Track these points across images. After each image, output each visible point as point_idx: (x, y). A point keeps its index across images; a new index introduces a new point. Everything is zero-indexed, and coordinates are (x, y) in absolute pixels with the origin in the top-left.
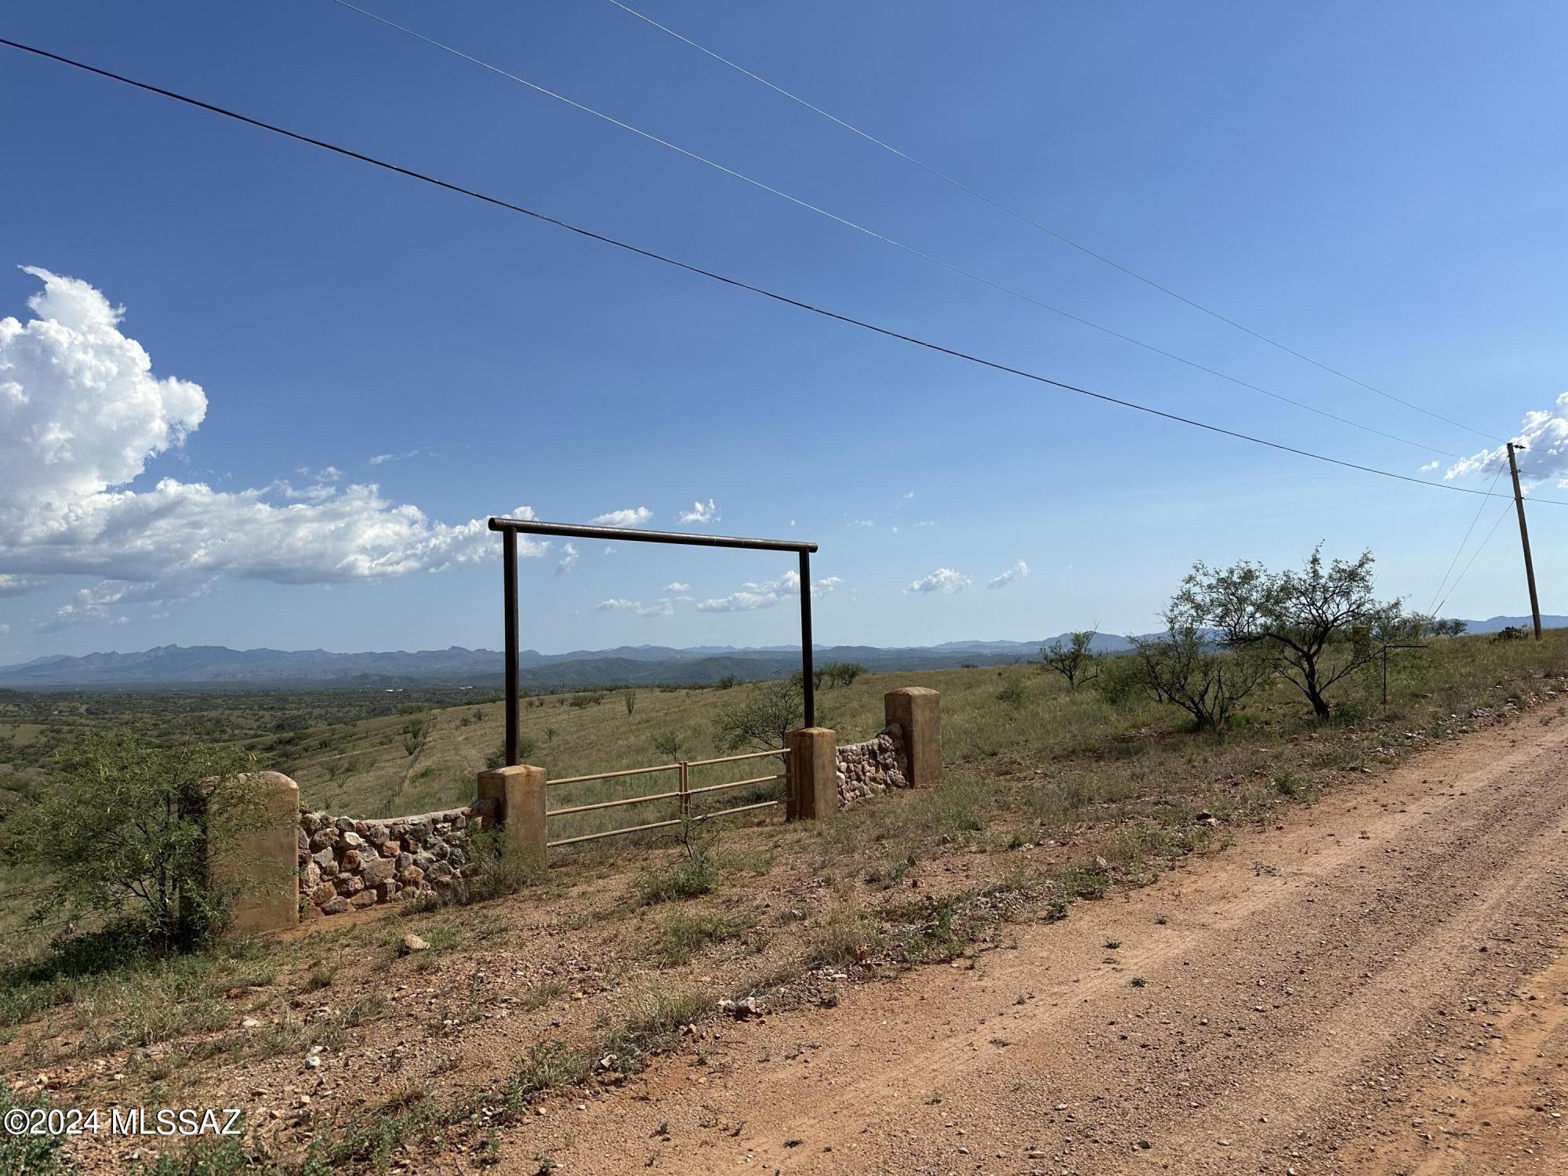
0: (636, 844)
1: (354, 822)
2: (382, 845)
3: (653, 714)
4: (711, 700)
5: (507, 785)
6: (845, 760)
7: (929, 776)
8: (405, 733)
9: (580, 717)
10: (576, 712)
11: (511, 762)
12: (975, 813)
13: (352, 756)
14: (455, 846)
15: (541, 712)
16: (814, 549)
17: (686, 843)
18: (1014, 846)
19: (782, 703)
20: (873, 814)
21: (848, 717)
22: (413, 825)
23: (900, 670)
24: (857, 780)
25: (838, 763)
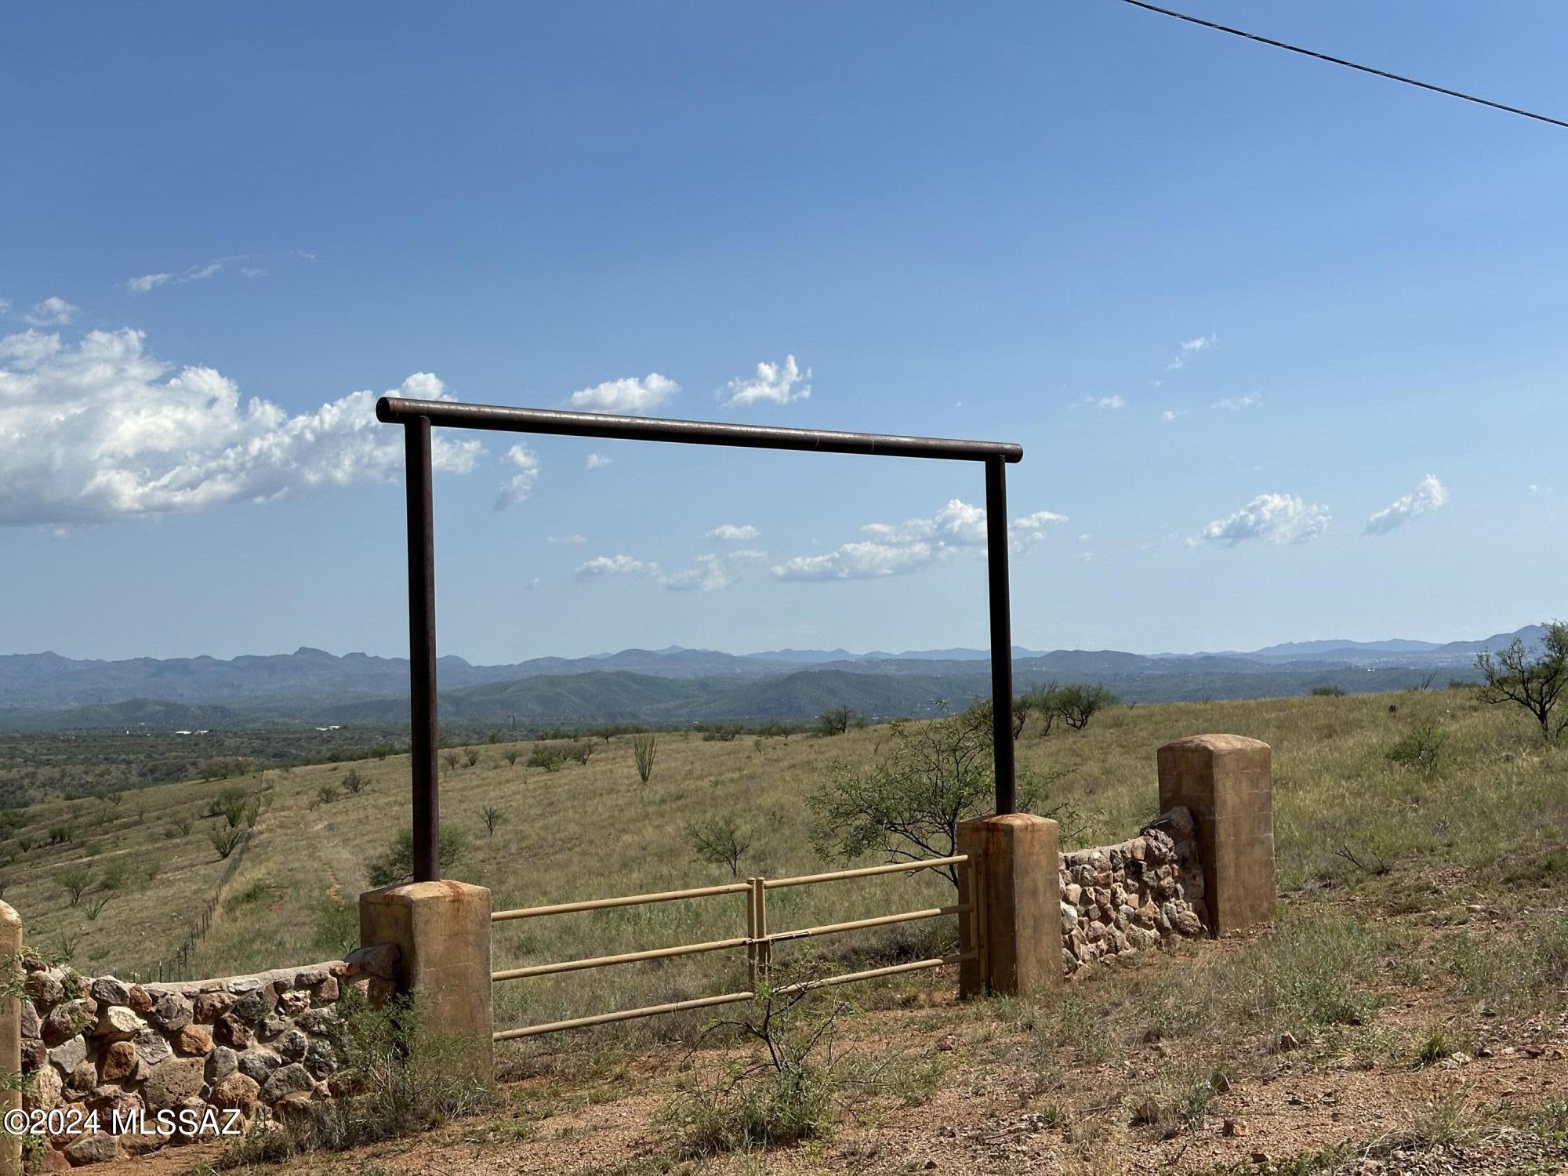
0: (664, 1037)
1: (126, 986)
2: (180, 1031)
3: (690, 784)
4: (804, 757)
5: (415, 918)
6: (1078, 879)
7: (1248, 914)
8: (214, 814)
9: (547, 787)
10: (539, 777)
11: (423, 874)
12: (1346, 990)
13: (113, 860)
14: (319, 1035)
15: (472, 777)
16: (1015, 456)
17: (766, 1038)
18: (1432, 1055)
19: (949, 765)
20: (1135, 989)
21: (1079, 793)
22: (238, 993)
23: (1184, 699)
24: (1101, 919)
25: (1062, 885)
